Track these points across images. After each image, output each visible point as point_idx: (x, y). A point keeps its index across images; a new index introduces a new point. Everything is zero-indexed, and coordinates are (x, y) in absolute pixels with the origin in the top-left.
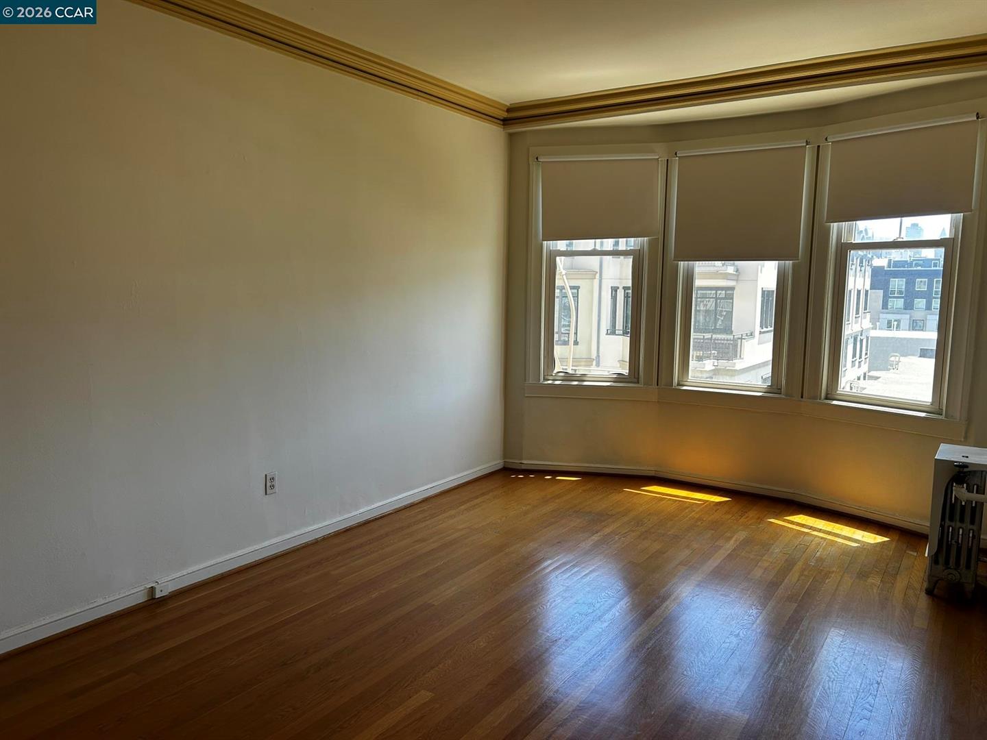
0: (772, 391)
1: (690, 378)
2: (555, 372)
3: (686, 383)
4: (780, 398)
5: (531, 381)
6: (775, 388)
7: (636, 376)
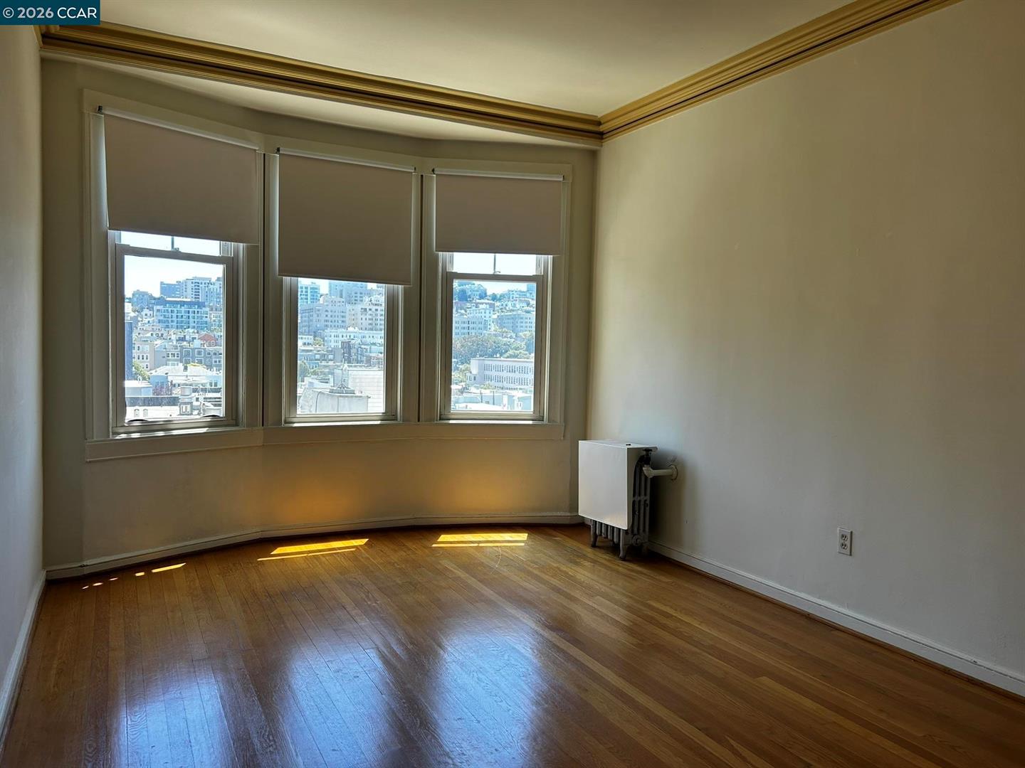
0: (386, 418)
1: (298, 413)
2: (126, 421)
3: (295, 420)
4: (397, 425)
5: (96, 437)
6: (390, 414)
7: (234, 417)
